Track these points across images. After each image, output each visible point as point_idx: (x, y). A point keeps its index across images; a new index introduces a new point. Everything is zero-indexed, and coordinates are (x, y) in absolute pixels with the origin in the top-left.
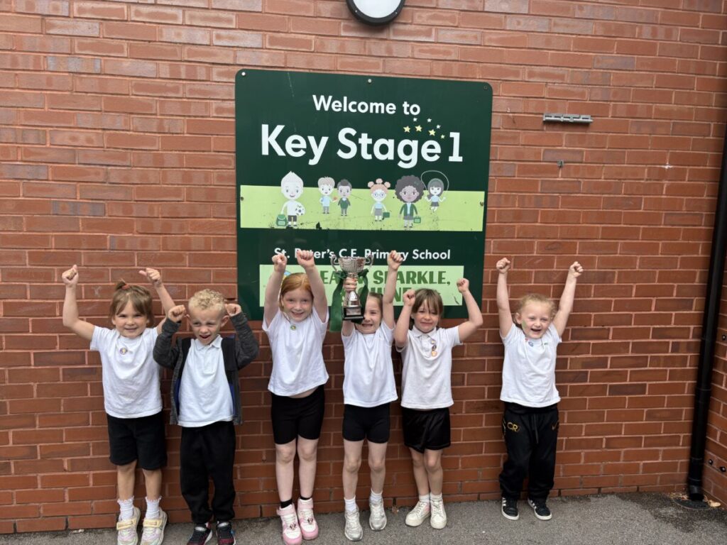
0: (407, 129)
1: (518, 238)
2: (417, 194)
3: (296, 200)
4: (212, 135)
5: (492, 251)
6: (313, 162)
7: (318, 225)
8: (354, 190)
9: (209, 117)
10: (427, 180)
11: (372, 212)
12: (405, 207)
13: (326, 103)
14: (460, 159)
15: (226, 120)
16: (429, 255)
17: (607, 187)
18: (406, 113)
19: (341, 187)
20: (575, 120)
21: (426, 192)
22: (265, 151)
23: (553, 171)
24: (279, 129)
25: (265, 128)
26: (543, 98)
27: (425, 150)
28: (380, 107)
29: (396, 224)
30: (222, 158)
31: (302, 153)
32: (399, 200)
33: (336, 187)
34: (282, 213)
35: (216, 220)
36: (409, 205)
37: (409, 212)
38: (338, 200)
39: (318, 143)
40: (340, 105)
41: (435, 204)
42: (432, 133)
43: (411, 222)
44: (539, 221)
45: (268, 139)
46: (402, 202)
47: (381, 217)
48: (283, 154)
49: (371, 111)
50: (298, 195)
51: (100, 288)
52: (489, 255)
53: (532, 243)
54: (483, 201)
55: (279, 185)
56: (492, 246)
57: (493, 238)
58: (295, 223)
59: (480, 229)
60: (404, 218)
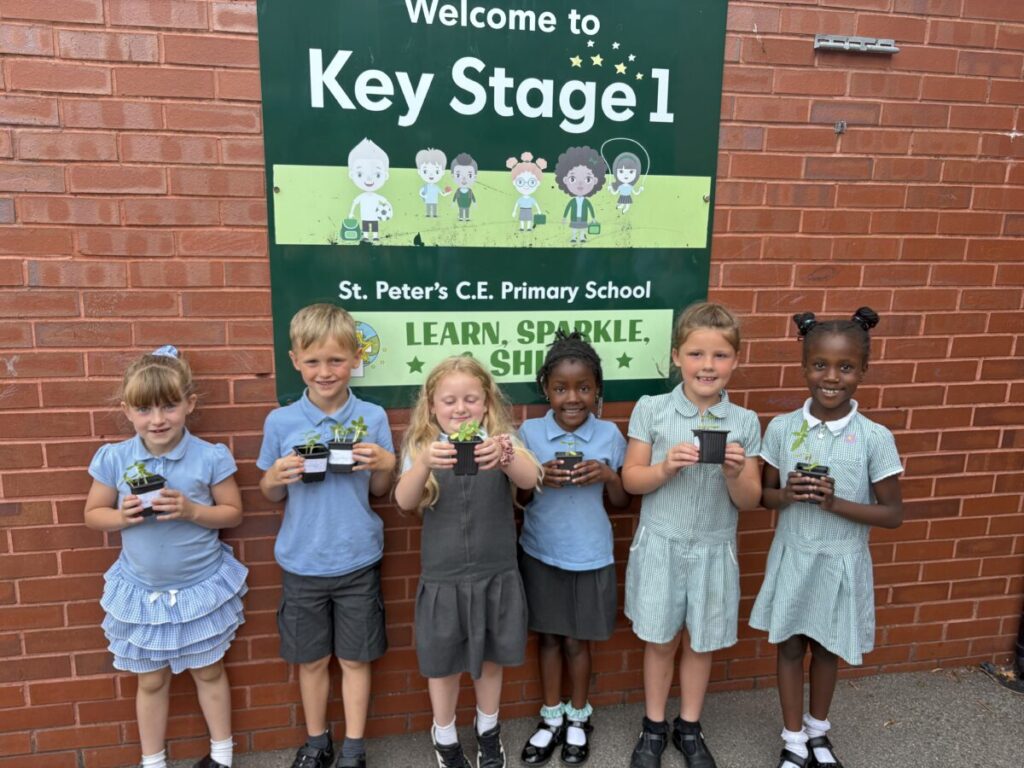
0: (576, 61)
1: (764, 259)
2: (594, 181)
3: (377, 192)
4: (214, 67)
5: (721, 283)
6: (406, 121)
7: (418, 239)
8: (480, 173)
9: (207, 31)
10: (611, 155)
11: (514, 214)
12: (573, 204)
13: (429, 9)
14: (669, 118)
15: (240, 37)
16: (613, 292)
17: (913, 170)
18: (575, 31)
19: (458, 168)
20: (869, 46)
21: (609, 178)
22: (317, 101)
23: (827, 141)
24: (342, 57)
25: (315, 55)
26: (816, 6)
27: (608, 101)
28: (527, 19)
29: (556, 235)
30: (236, 113)
31: (385, 104)
32: (563, 192)
33: (448, 167)
34: (351, 216)
35: (230, 230)
36: (580, 201)
37: (579, 214)
38: (452, 193)
39: (415, 84)
40: (455, 14)
41: (625, 199)
42: (621, 68)
43: (584, 231)
44: (800, 230)
45: (322, 77)
46: (568, 195)
47: (530, 224)
48: (352, 107)
49: (512, 26)
50: (379, 183)
51: (15, 358)
52: (716, 289)
53: (788, 269)
54: (707, 193)
55: (345, 163)
56: (721, 274)
57: (723, 260)
58: (375, 235)
59: (702, 244)
60: (572, 226)
